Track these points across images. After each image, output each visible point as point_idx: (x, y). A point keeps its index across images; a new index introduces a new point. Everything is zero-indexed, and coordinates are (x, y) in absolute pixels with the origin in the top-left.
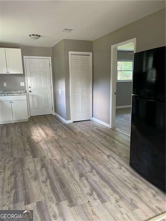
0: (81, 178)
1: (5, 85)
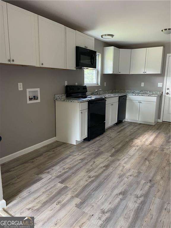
0: (119, 195)
1: (143, 85)
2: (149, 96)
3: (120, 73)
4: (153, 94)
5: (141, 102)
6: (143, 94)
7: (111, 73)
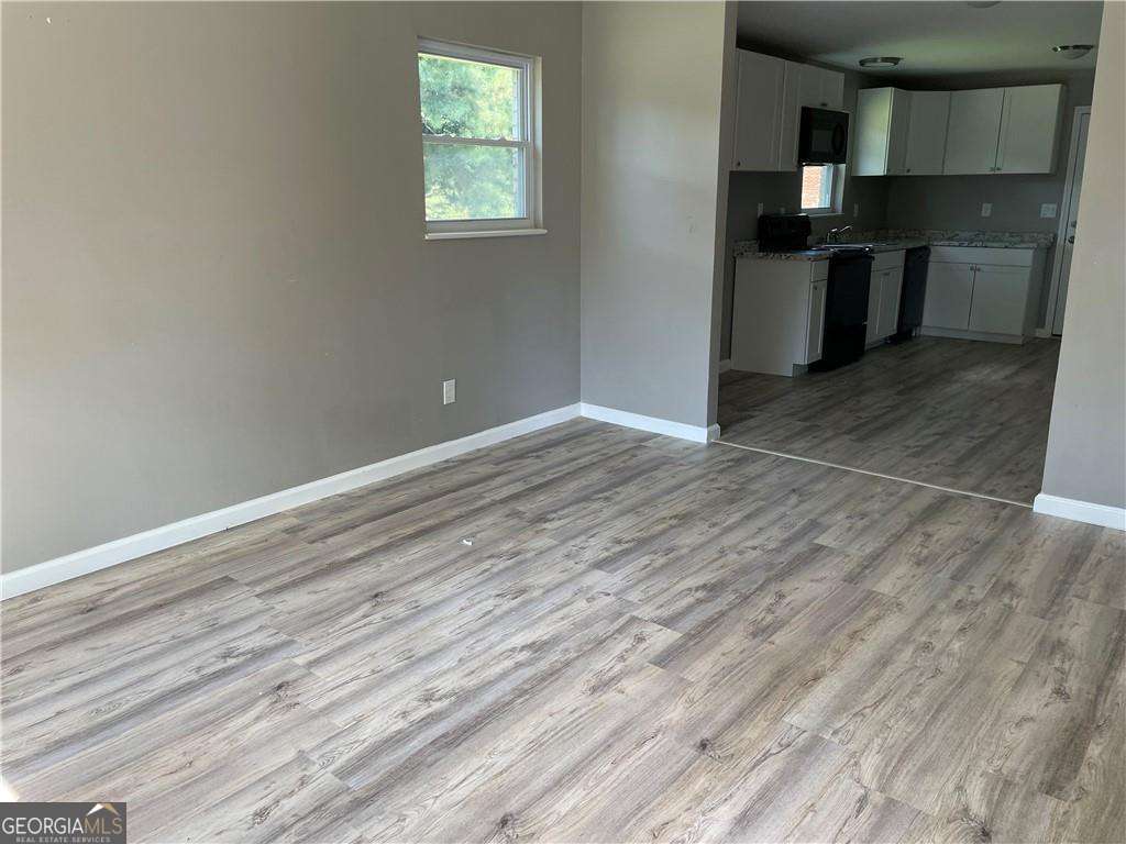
1: (986, 210)
2: (1006, 247)
3: (908, 171)
4: (1022, 242)
5: (981, 267)
6: (988, 240)
7: (882, 174)
